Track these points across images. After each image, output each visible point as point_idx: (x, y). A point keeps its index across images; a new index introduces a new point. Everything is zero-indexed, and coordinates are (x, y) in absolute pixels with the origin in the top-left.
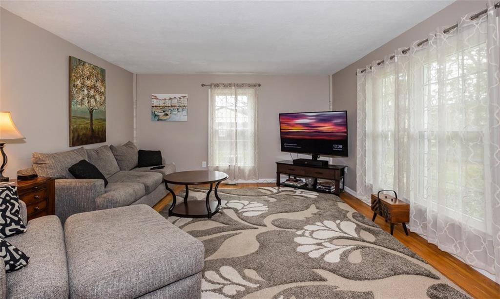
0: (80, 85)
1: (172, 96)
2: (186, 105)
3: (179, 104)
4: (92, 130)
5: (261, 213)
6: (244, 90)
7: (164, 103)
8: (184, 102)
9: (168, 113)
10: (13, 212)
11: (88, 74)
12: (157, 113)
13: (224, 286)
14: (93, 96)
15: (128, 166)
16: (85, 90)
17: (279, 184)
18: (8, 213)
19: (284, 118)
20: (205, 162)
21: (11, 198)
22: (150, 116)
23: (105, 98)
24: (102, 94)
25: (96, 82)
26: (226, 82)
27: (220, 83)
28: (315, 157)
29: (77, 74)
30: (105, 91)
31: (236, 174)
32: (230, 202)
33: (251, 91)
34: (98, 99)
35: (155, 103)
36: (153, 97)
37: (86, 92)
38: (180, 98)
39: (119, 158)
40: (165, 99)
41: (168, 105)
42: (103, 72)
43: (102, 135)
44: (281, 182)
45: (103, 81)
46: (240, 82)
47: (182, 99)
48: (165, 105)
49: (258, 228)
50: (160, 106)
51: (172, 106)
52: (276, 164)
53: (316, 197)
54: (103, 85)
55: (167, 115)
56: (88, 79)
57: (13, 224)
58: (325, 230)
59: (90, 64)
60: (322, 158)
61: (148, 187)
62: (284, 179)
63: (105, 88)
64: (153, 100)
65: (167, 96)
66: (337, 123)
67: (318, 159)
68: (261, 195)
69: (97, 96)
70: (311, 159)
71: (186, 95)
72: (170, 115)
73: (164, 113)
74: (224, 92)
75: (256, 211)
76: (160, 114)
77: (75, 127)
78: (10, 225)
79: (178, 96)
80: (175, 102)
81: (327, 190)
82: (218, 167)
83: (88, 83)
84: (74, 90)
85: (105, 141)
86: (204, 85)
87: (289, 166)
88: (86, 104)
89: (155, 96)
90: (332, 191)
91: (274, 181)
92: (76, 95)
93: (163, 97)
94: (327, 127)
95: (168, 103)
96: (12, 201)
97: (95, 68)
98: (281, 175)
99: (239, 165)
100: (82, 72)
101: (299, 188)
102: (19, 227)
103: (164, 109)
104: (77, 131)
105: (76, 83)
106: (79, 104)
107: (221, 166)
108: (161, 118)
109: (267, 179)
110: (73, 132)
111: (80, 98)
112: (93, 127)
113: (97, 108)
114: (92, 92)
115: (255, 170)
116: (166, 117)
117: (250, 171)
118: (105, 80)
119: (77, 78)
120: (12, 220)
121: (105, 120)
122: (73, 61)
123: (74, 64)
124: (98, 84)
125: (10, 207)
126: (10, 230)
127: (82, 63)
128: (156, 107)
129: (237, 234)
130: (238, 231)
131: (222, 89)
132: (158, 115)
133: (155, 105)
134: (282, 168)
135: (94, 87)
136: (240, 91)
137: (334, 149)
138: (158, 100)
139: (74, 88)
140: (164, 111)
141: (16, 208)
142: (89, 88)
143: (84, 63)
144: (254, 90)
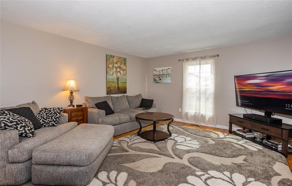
0: (111, 67)
1: (163, 68)
2: (170, 73)
3: (167, 73)
4: (118, 88)
5: (189, 148)
6: (206, 61)
7: (159, 73)
8: (169, 71)
9: (161, 78)
10: (55, 117)
11: (116, 61)
12: (156, 79)
13: (111, 183)
14: (119, 72)
15: (133, 106)
16: (114, 69)
17: (231, 132)
18: (53, 118)
19: (240, 79)
20: (181, 109)
21: (57, 112)
22: (152, 80)
23: (126, 72)
24: (124, 70)
25: (121, 65)
26: (194, 57)
27: (189, 58)
28: (268, 114)
29: (110, 62)
30: (126, 69)
31: (199, 119)
32: (180, 136)
33: (211, 61)
34: (122, 73)
35: (155, 73)
36: (154, 70)
37: (115, 70)
38: (167, 69)
39: (129, 102)
40: (160, 71)
41: (161, 74)
42: (125, 60)
43: (124, 90)
44: (233, 130)
45: (125, 64)
46: (203, 56)
47: (168, 70)
48: (160, 74)
49: (174, 158)
50: (157, 75)
51: (163, 74)
52: (229, 116)
53: (257, 150)
54: (125, 66)
55: (160, 79)
56: (116, 64)
57: (53, 122)
58: (226, 181)
59: (117, 57)
60: (276, 116)
61: (132, 118)
62: (235, 128)
63: (126, 67)
64: (154, 71)
65: (160, 69)
66: (288, 82)
67: (272, 117)
68: (207, 136)
69: (122, 72)
70: (264, 115)
71: (171, 67)
72: (162, 80)
73: (159, 79)
74: (193, 63)
75: (188, 146)
76: (158, 79)
77: (109, 86)
78: (52, 122)
79: (166, 68)
80: (164, 72)
81: (274, 147)
82: (188, 112)
83: (116, 65)
84: (108, 69)
85: (126, 93)
86: (180, 60)
87: (239, 118)
88: (115, 75)
89: (155, 69)
90: (279, 149)
91: (227, 128)
92: (109, 72)
93: (159, 70)
94: (277, 87)
95: (161, 73)
96: (57, 113)
97: (120, 58)
98: (233, 125)
99: (202, 113)
100: (113, 61)
101: (247, 139)
102: (54, 123)
103: (159, 76)
104: (110, 88)
105: (109, 66)
106: (111, 76)
107: (189, 112)
108: (158, 81)
109: (224, 126)
110: (108, 88)
111: (112, 73)
112: (119, 86)
113: (121, 77)
114: (118, 70)
115: (214, 118)
116: (160, 81)
117: (210, 118)
118: (126, 63)
119: (109, 64)
120: (53, 120)
121: (126, 83)
122: (108, 56)
123: (109, 58)
124: (122, 66)
125: (55, 115)
126: (51, 124)
127: (113, 57)
128: (156, 75)
129: (157, 157)
130: (161, 156)
131: (191, 61)
132: (156, 80)
133: (155, 74)
134: (233, 119)
135: (120, 67)
136: (203, 61)
137: (287, 109)
138: (156, 72)
139: (108, 68)
140: (159, 78)
141: (58, 116)
142: (116, 68)
143: (114, 57)
144: (214, 60)
